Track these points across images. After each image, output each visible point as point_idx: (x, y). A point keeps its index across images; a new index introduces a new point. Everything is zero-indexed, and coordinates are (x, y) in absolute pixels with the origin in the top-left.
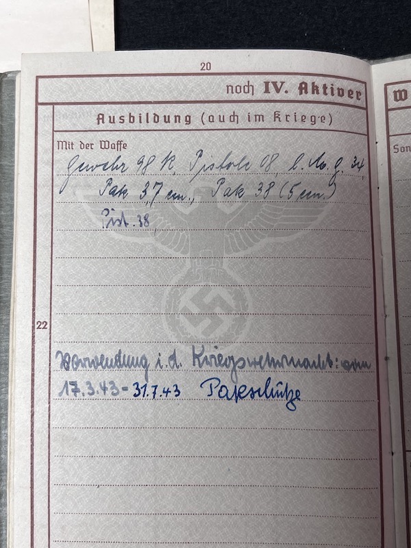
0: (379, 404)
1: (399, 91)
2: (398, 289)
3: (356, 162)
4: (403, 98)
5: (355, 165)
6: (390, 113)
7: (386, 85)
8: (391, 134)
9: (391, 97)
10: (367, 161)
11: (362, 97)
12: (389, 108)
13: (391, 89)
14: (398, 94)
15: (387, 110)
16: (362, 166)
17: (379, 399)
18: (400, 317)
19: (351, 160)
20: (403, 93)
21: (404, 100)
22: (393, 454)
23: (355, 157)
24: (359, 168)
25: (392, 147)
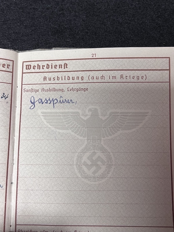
0: (6, 203)
1: (28, 65)
2: (20, 152)
3: (4, 96)
4: (29, 68)
5: (3, 97)
6: (24, 74)
7: (23, 62)
8: (23, 84)
9: (25, 68)
10: (11, 95)
11: (11, 67)
12: (23, 72)
13: (25, 64)
14: (27, 66)
15: (23, 73)
16: (7, 98)
17: (6, 201)
18: (19, 165)
19: (1, 95)
20: (29, 66)
21: (29, 69)
22: (11, 226)
23: (4, 94)
24: (6, 98)
25: (23, 89)
